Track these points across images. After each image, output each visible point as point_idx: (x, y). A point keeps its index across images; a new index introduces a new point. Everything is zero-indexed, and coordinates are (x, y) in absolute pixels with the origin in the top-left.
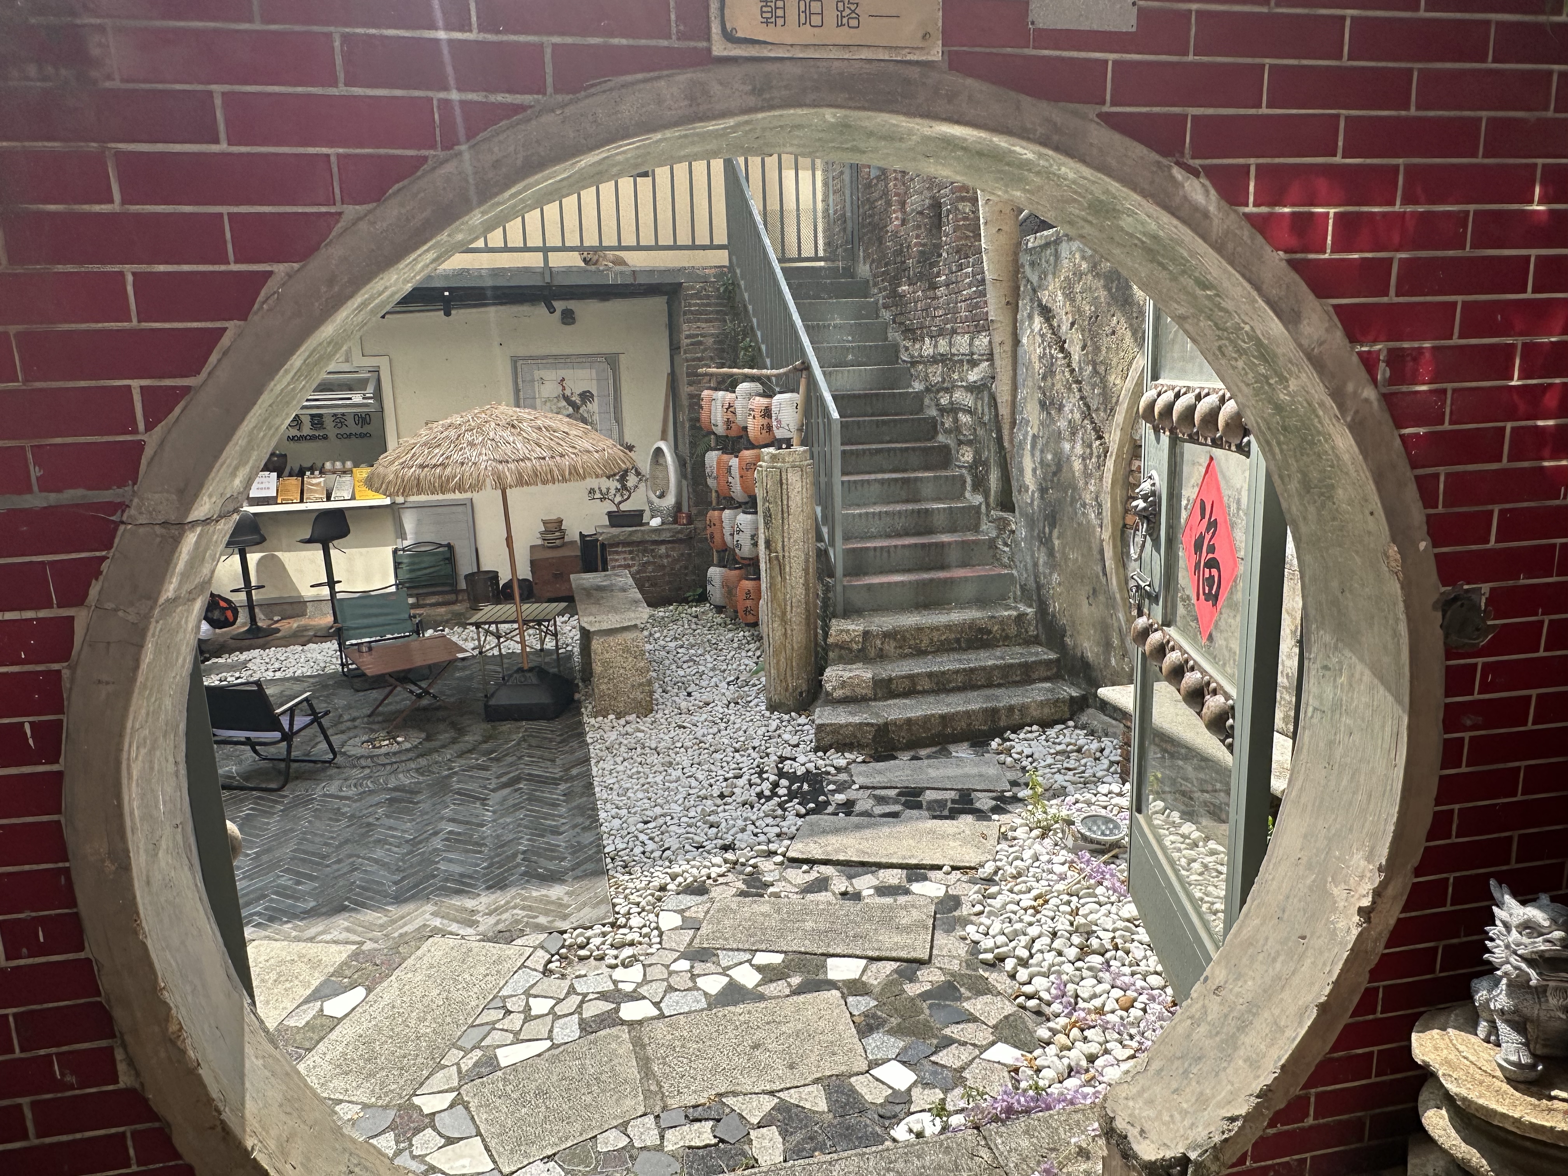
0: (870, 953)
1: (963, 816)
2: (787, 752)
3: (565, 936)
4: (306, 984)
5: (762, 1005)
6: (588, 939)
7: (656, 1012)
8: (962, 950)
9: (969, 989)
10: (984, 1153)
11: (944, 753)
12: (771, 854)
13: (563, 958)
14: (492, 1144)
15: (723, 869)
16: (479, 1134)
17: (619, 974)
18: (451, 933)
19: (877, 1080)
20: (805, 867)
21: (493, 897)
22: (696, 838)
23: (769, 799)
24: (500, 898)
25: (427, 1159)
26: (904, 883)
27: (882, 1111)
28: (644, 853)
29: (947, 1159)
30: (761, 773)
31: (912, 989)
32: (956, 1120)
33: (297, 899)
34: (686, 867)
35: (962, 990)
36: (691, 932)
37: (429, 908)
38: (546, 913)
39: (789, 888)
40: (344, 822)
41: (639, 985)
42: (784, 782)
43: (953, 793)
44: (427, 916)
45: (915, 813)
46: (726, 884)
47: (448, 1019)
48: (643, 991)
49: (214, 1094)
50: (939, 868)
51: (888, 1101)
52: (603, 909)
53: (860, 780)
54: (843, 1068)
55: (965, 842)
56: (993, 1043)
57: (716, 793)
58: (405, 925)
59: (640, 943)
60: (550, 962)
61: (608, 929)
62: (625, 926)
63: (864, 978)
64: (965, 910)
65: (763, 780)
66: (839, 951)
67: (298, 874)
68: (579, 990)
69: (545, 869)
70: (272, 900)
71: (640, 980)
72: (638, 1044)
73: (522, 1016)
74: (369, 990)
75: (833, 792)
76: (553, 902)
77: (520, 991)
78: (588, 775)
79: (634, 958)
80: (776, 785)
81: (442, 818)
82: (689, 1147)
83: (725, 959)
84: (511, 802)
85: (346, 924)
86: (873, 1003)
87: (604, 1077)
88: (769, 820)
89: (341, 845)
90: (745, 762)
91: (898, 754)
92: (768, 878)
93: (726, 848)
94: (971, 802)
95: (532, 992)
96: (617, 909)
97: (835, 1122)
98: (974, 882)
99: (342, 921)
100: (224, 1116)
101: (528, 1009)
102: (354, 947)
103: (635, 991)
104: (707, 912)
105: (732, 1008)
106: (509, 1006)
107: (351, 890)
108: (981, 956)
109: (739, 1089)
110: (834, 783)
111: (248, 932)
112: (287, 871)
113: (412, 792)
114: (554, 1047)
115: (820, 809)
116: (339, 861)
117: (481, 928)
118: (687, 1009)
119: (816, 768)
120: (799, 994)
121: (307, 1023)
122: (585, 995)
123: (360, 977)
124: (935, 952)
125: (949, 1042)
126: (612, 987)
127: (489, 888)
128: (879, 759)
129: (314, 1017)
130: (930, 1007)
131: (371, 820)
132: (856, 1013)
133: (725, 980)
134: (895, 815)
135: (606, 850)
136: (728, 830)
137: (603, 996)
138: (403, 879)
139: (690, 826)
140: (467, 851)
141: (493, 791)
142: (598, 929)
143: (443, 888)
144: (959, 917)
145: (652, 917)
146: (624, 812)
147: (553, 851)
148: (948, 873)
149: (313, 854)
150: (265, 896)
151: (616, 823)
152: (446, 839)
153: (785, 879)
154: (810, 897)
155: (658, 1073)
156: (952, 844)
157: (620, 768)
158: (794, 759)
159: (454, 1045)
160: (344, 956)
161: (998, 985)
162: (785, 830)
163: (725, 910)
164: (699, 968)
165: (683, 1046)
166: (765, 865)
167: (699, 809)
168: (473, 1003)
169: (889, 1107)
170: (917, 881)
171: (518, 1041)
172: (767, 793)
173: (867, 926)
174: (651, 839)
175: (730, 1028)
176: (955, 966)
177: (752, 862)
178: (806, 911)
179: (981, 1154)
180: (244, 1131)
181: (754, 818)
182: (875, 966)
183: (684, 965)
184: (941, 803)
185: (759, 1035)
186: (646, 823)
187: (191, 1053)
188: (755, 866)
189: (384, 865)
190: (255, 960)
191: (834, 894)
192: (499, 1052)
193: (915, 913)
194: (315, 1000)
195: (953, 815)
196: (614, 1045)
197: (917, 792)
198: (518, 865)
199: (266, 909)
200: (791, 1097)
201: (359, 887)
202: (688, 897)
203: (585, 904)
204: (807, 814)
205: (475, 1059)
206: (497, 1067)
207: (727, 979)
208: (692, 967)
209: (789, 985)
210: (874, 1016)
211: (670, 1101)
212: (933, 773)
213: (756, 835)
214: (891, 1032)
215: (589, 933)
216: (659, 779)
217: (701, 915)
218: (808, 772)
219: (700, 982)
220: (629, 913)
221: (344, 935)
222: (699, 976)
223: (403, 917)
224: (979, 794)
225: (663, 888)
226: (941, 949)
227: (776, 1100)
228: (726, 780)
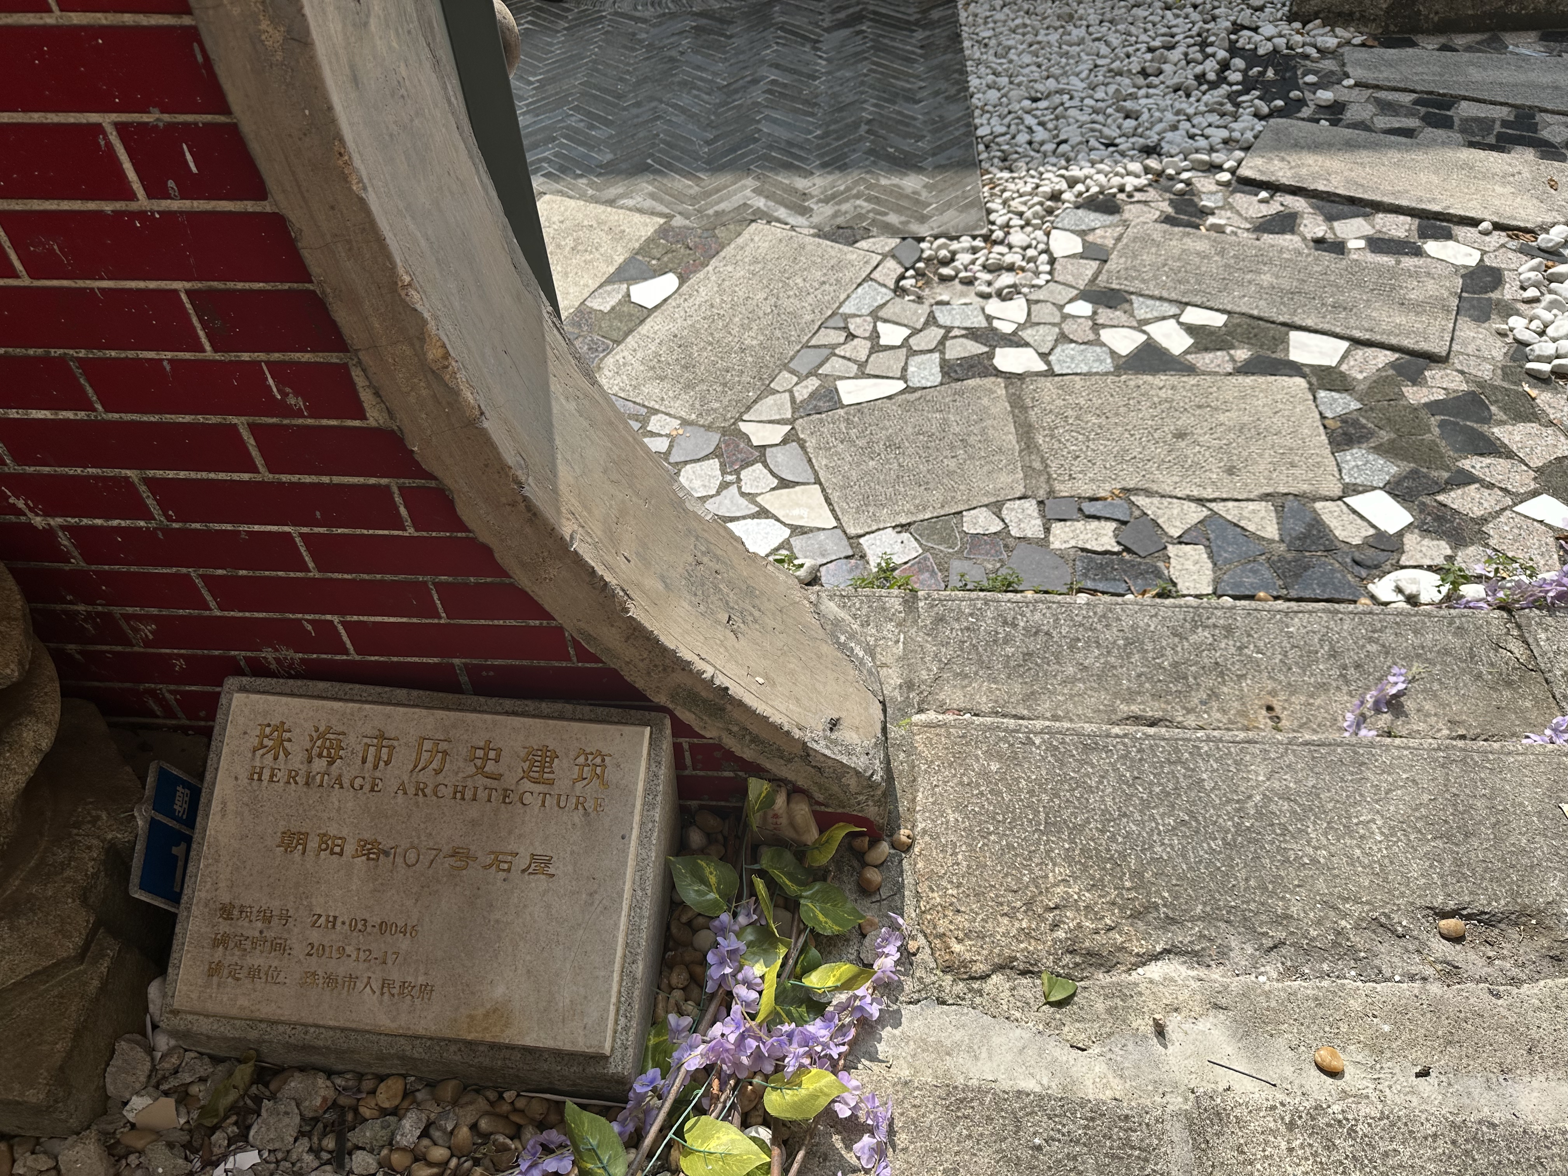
0: (1357, 334)
1: (1519, 148)
2: (1246, 16)
3: (923, 245)
4: (609, 261)
5: (1192, 380)
6: (954, 253)
7: (1043, 367)
8: (1498, 350)
9: (1504, 409)
10: (1517, 649)
11: (1495, 44)
12: (1215, 168)
13: (920, 274)
14: (835, 496)
15: (1143, 181)
16: (818, 481)
17: (994, 307)
18: (778, 220)
19: (1354, 512)
20: (1264, 194)
21: (830, 178)
22: (1106, 131)
23: (1214, 85)
24: (840, 182)
25: (759, 499)
26: (1414, 238)
27: (1358, 556)
28: (1030, 143)
29: (1458, 642)
30: (1204, 44)
31: (1415, 395)
32: (1471, 591)
33: (591, 148)
34: (1088, 171)
35: (1493, 409)
36: (1095, 265)
37: (750, 182)
38: (899, 210)
39: (1236, 221)
40: (641, 53)
41: (1021, 327)
42: (1239, 63)
43: (1505, 110)
44: (748, 192)
45: (1440, 133)
46: (1145, 203)
47: (778, 333)
48: (1027, 335)
49: (510, 457)
50: (1474, 222)
51: (1367, 543)
52: (974, 215)
53: (1357, 73)
54: (1306, 487)
55: (1521, 190)
56: (1535, 494)
57: (1136, 68)
58: (721, 200)
59: (1023, 269)
60: (902, 277)
61: (979, 243)
62: (1001, 243)
63: (1344, 368)
64: (1509, 292)
65: (1207, 56)
66: (1309, 323)
67: (589, 114)
68: (941, 320)
69: (897, 149)
70: (562, 146)
71: (1022, 321)
72: (1018, 404)
73: (868, 344)
74: (683, 280)
75: (1314, 87)
76: (907, 197)
77: (865, 311)
78: (954, 20)
79: (1015, 289)
80: (1225, 66)
81: (762, 61)
82: (1083, 550)
83: (1142, 309)
84: (850, 49)
85: (650, 188)
86: (1355, 405)
87: (972, 440)
88: (1214, 118)
89: (639, 83)
90: (1181, 27)
91: (1419, 39)
92: (1207, 202)
93: (1149, 151)
94: (1534, 128)
95: (881, 314)
96: (992, 217)
97: (1289, 556)
98: (1527, 252)
99: (646, 185)
100: (527, 491)
101: (875, 336)
102: (662, 221)
103: (1015, 333)
104: (1119, 239)
105: (1149, 378)
106: (852, 327)
107: (653, 145)
108: (1529, 365)
109: (1155, 487)
110: (1315, 73)
111: (537, 183)
112: (577, 109)
113: (722, 21)
114: (908, 390)
115: (1291, 109)
116: (638, 104)
117: (815, 220)
118: (1085, 369)
119: (1289, 47)
120: (1246, 373)
121: (613, 308)
122: (949, 329)
123: (671, 260)
124: (1455, 347)
125: (1466, 479)
126: (984, 324)
127: (824, 165)
128: (1389, 43)
129: (620, 303)
130: (1442, 425)
131: (674, 53)
132: (1329, 414)
133: (1141, 338)
134: (1408, 133)
135: (980, 132)
136: (1153, 124)
137: (972, 334)
138: (716, 139)
139: (1096, 111)
140: (795, 111)
141: (827, 30)
142: (966, 242)
143: (766, 158)
144: (1498, 302)
145: (1039, 234)
146: (1003, 81)
147: (907, 125)
148: (1486, 233)
149: (605, 91)
150: (554, 139)
151: (993, 95)
152: (769, 91)
153: (1231, 208)
154: (1267, 238)
155: (1044, 448)
156: (1499, 189)
157: (1000, 16)
158: (1255, 30)
159: (785, 367)
160: (650, 231)
161: (1550, 411)
162: (1236, 135)
163: (1145, 240)
164: (1104, 316)
165: (1078, 418)
166: (1205, 184)
167: (1112, 89)
168: (808, 318)
169: (1371, 552)
170: (1436, 237)
171: (862, 374)
172: (1212, 76)
173: (1355, 293)
174: (1042, 124)
175: (1145, 404)
176: (1485, 372)
177: (1185, 176)
178: (1263, 259)
179: (1510, 646)
180: (558, 511)
181: (1191, 111)
182: (1360, 353)
183: (1083, 308)
184: (1485, 124)
185: (1184, 421)
186: (1035, 100)
187: (468, 395)
188: (1188, 183)
189: (692, 116)
190: (548, 219)
191: (1304, 239)
192: (841, 385)
193: (1430, 285)
194: (621, 281)
195: (1502, 144)
196: (985, 401)
197: (1447, 102)
198: (861, 139)
199: (556, 155)
200: (1229, 511)
201: (664, 142)
202: (1093, 215)
203: (949, 205)
204: (1270, 115)
205: (811, 389)
206: (838, 404)
207: (1144, 337)
208: (1095, 313)
209: (1232, 359)
210: (1355, 423)
211: (1058, 486)
212: (1475, 74)
213: (1192, 137)
214: (1378, 450)
215: (955, 246)
216: (1054, 37)
217: (1110, 243)
218: (1276, 51)
219: (1106, 335)
220: (1008, 225)
221: (649, 203)
222: (1104, 326)
223: (718, 190)
224: (1548, 117)
225: (1056, 196)
226: (1465, 344)
227: (1206, 512)
228: (1150, 50)
